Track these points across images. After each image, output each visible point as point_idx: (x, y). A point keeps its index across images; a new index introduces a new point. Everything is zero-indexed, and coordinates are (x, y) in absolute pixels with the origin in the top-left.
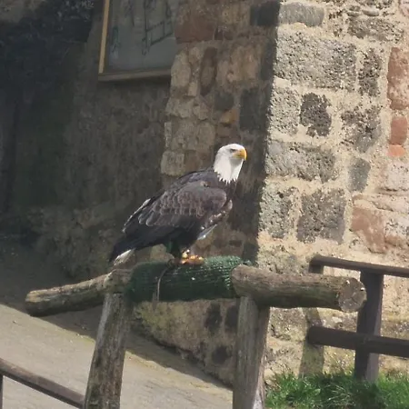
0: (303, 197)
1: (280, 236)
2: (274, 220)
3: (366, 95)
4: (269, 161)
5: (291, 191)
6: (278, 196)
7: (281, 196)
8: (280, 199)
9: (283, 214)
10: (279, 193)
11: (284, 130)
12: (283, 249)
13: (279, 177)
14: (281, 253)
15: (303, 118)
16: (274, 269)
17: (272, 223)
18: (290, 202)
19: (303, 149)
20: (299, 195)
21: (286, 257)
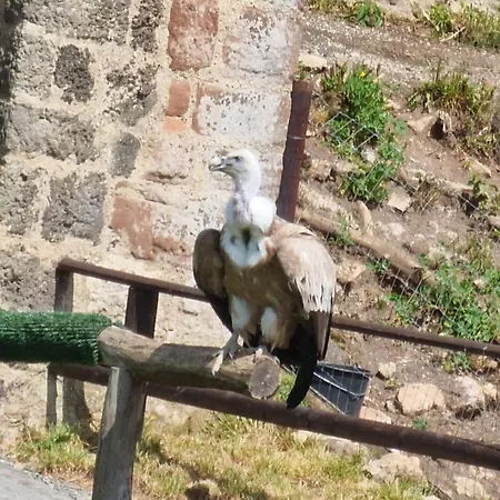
0: (51, 181)
1: (20, 232)
2: (13, 210)
3: (140, 50)
4: (11, 132)
5: (37, 172)
6: (20, 178)
7: (25, 178)
8: (23, 183)
9: (25, 203)
10: (22, 175)
11: (34, 91)
12: (22, 249)
13: (24, 153)
14: (20, 254)
15: (59, 77)
16: (9, 274)
17: (11, 213)
18: (35, 187)
19: (56, 117)
20: (47, 179)
21: (26, 260)
